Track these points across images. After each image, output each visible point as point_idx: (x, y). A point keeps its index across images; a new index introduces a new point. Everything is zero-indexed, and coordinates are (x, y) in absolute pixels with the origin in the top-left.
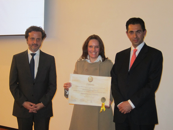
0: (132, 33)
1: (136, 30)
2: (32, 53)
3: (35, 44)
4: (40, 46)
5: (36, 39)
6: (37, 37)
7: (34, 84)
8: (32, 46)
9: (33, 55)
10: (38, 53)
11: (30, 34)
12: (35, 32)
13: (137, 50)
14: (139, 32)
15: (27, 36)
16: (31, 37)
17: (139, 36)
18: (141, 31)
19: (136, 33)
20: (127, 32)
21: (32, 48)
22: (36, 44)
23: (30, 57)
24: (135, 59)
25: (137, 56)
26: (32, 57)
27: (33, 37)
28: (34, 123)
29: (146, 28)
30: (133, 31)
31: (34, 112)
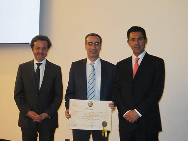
0: (133, 40)
1: (138, 37)
2: (38, 62)
3: (40, 53)
4: (46, 55)
5: (41, 48)
6: (42, 47)
7: (39, 94)
8: (37, 55)
9: (39, 65)
10: (44, 62)
11: (35, 43)
12: (41, 41)
13: (139, 58)
14: (140, 39)
15: (32, 45)
16: (36, 46)
17: (141, 43)
18: (142, 38)
19: (137, 40)
20: (128, 41)
21: (38, 58)
22: (42, 53)
23: (36, 67)
24: (138, 68)
25: (139, 65)
26: (37, 66)
27: (39, 46)
28: (38, 133)
29: (147, 36)
30: (135, 38)
31: (38, 121)
